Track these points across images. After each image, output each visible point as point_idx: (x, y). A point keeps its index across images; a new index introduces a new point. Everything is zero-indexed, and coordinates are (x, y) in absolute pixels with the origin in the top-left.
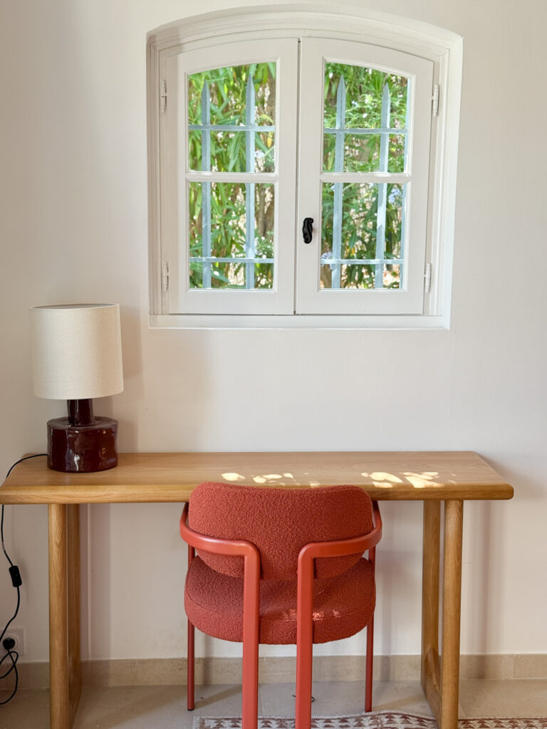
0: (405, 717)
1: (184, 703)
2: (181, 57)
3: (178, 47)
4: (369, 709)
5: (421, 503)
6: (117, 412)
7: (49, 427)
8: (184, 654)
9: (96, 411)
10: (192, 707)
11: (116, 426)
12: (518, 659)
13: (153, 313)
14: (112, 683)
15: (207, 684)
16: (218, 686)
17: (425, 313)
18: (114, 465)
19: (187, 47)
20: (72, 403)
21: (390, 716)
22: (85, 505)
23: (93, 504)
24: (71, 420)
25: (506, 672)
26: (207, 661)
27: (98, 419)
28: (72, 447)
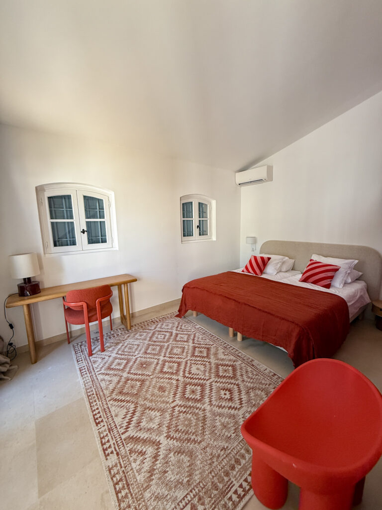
0: (120, 329)
1: (67, 342)
2: (45, 193)
3: (44, 190)
4: (112, 330)
5: (117, 286)
6: (38, 279)
7: (18, 285)
8: (66, 332)
9: (32, 280)
10: (69, 343)
11: (39, 282)
12: (139, 312)
13: (45, 254)
14: (45, 345)
15: (71, 337)
16: (74, 337)
17: (112, 247)
18: (40, 292)
19: (46, 191)
20: (25, 279)
21: (117, 330)
22: (31, 304)
23: (33, 303)
24: (25, 283)
25: (137, 315)
26: (71, 332)
27: (33, 282)
28: (27, 290)
